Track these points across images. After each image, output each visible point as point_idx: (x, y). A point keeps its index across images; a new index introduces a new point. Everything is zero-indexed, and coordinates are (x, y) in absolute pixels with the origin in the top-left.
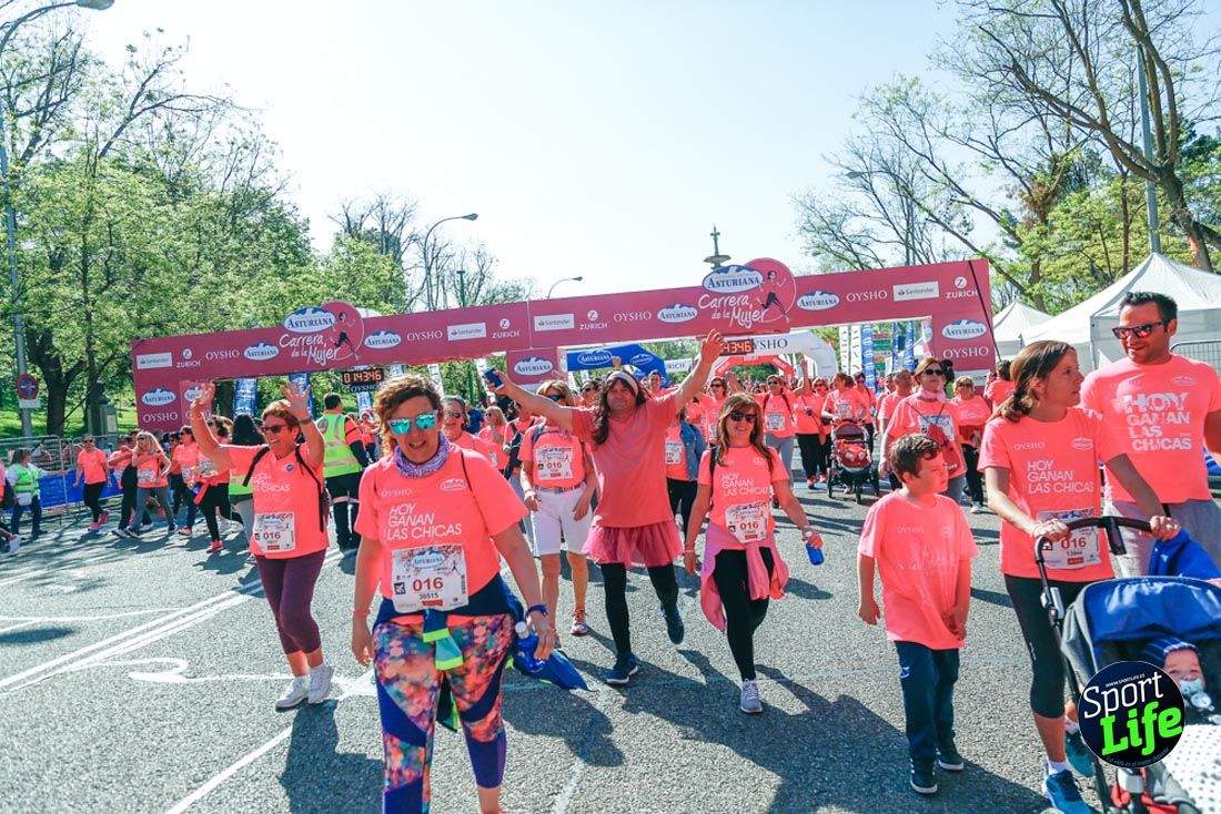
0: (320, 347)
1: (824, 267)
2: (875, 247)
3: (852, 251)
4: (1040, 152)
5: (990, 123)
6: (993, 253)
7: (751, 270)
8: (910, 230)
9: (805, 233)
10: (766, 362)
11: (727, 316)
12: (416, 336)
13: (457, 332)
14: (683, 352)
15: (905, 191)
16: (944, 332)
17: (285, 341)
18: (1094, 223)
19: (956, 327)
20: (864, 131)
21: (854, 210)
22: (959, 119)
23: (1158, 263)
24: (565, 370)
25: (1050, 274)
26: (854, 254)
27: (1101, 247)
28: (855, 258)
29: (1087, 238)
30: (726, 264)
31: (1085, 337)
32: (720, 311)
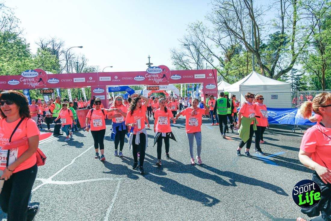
0: (33, 82)
1: (177, 68)
2: (190, 64)
3: (184, 65)
4: (229, 44)
5: (218, 35)
6: (218, 68)
7: (159, 68)
8: (198, 60)
9: (173, 59)
10: (161, 92)
11: (152, 80)
12: (64, 80)
13: (76, 80)
14: (139, 89)
15: (198, 50)
16: (206, 87)
17: (22, 79)
18: (241, 62)
19: (209, 86)
20: (188, 34)
21: (185, 54)
22: (211, 34)
23: (254, 73)
24: (108, 92)
25: (230, 74)
26: (185, 65)
27: (242, 68)
28: (184, 66)
29: (239, 66)
30: (152, 66)
31: (238, 90)
32: (151, 78)
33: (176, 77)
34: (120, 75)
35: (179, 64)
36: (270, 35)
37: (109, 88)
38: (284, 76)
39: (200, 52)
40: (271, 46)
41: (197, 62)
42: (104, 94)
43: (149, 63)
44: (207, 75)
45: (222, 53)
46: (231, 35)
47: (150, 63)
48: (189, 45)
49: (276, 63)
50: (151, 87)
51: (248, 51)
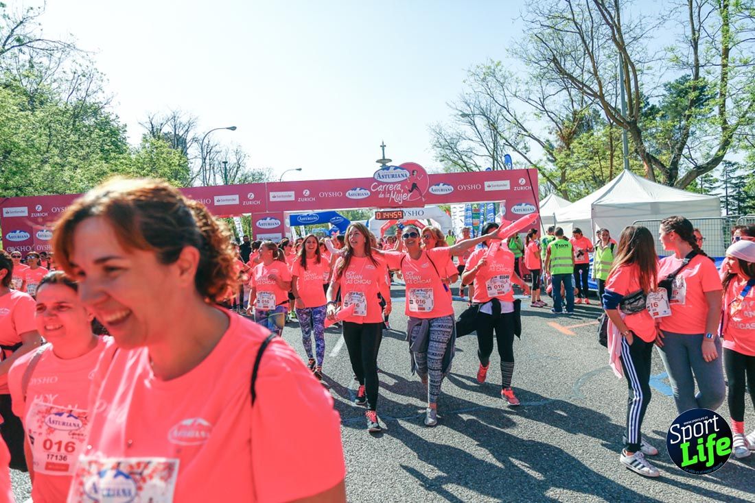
1: (446, 169)
2: (476, 158)
4: (567, 108)
5: (540, 90)
6: (541, 165)
7: (403, 169)
8: (495, 150)
9: (436, 148)
11: (388, 196)
13: (220, 201)
14: (362, 216)
16: (512, 210)
18: (595, 151)
19: (519, 207)
20: (470, 90)
21: (464, 136)
23: (627, 175)
24: (288, 226)
25: (571, 179)
26: (464, 162)
27: (599, 164)
28: (464, 165)
29: (591, 159)
30: (388, 164)
31: (588, 215)
32: (384, 193)
33: (442, 189)
34: (316, 187)
35: (451, 160)
36: (665, 85)
37: (292, 217)
38: (705, 181)
39: (500, 129)
40: (669, 109)
41: (492, 153)
42: (281, 229)
43: (384, 159)
44: (514, 183)
45: (549, 131)
46: (571, 87)
47: (386, 158)
48: (474, 115)
49: (681, 149)
50: (385, 212)
51: (611, 124)
